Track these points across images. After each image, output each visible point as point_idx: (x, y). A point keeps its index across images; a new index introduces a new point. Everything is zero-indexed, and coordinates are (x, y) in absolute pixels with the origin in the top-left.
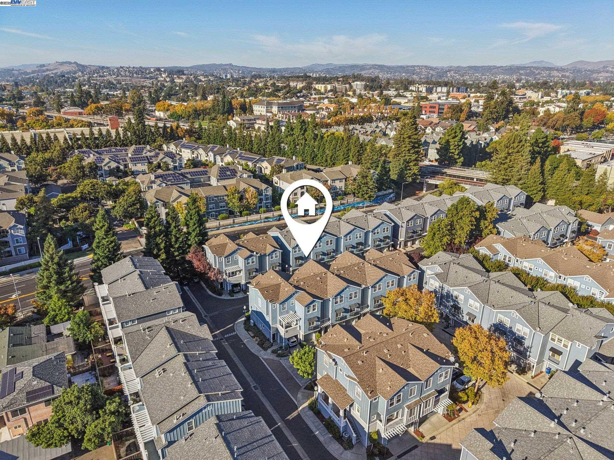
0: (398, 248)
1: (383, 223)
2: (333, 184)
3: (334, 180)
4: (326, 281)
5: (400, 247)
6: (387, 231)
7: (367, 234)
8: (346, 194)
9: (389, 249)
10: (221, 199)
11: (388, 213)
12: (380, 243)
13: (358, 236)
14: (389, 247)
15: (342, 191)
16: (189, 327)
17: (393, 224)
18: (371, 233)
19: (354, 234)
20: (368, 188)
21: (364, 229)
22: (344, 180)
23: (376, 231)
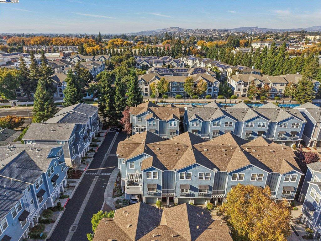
0: (308, 146)
1: (292, 118)
2: (274, 87)
3: (276, 84)
4: (183, 154)
5: (311, 146)
6: (297, 127)
7: (271, 125)
8: (285, 96)
9: (297, 145)
10: (181, 85)
11: (306, 111)
12: (286, 137)
13: (262, 125)
14: (297, 143)
15: (281, 93)
16: (38, 156)
17: (305, 121)
18: (276, 125)
19: (257, 122)
20: (306, 94)
21: (269, 120)
22: (285, 85)
23: (283, 124)
